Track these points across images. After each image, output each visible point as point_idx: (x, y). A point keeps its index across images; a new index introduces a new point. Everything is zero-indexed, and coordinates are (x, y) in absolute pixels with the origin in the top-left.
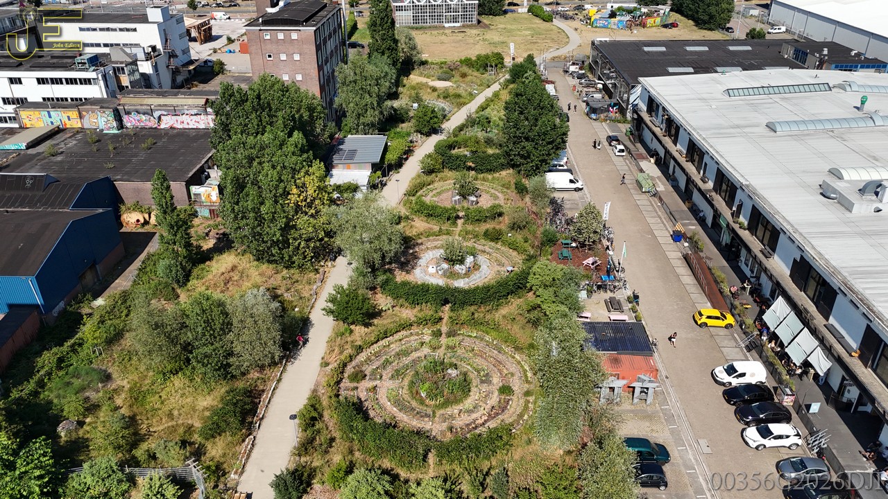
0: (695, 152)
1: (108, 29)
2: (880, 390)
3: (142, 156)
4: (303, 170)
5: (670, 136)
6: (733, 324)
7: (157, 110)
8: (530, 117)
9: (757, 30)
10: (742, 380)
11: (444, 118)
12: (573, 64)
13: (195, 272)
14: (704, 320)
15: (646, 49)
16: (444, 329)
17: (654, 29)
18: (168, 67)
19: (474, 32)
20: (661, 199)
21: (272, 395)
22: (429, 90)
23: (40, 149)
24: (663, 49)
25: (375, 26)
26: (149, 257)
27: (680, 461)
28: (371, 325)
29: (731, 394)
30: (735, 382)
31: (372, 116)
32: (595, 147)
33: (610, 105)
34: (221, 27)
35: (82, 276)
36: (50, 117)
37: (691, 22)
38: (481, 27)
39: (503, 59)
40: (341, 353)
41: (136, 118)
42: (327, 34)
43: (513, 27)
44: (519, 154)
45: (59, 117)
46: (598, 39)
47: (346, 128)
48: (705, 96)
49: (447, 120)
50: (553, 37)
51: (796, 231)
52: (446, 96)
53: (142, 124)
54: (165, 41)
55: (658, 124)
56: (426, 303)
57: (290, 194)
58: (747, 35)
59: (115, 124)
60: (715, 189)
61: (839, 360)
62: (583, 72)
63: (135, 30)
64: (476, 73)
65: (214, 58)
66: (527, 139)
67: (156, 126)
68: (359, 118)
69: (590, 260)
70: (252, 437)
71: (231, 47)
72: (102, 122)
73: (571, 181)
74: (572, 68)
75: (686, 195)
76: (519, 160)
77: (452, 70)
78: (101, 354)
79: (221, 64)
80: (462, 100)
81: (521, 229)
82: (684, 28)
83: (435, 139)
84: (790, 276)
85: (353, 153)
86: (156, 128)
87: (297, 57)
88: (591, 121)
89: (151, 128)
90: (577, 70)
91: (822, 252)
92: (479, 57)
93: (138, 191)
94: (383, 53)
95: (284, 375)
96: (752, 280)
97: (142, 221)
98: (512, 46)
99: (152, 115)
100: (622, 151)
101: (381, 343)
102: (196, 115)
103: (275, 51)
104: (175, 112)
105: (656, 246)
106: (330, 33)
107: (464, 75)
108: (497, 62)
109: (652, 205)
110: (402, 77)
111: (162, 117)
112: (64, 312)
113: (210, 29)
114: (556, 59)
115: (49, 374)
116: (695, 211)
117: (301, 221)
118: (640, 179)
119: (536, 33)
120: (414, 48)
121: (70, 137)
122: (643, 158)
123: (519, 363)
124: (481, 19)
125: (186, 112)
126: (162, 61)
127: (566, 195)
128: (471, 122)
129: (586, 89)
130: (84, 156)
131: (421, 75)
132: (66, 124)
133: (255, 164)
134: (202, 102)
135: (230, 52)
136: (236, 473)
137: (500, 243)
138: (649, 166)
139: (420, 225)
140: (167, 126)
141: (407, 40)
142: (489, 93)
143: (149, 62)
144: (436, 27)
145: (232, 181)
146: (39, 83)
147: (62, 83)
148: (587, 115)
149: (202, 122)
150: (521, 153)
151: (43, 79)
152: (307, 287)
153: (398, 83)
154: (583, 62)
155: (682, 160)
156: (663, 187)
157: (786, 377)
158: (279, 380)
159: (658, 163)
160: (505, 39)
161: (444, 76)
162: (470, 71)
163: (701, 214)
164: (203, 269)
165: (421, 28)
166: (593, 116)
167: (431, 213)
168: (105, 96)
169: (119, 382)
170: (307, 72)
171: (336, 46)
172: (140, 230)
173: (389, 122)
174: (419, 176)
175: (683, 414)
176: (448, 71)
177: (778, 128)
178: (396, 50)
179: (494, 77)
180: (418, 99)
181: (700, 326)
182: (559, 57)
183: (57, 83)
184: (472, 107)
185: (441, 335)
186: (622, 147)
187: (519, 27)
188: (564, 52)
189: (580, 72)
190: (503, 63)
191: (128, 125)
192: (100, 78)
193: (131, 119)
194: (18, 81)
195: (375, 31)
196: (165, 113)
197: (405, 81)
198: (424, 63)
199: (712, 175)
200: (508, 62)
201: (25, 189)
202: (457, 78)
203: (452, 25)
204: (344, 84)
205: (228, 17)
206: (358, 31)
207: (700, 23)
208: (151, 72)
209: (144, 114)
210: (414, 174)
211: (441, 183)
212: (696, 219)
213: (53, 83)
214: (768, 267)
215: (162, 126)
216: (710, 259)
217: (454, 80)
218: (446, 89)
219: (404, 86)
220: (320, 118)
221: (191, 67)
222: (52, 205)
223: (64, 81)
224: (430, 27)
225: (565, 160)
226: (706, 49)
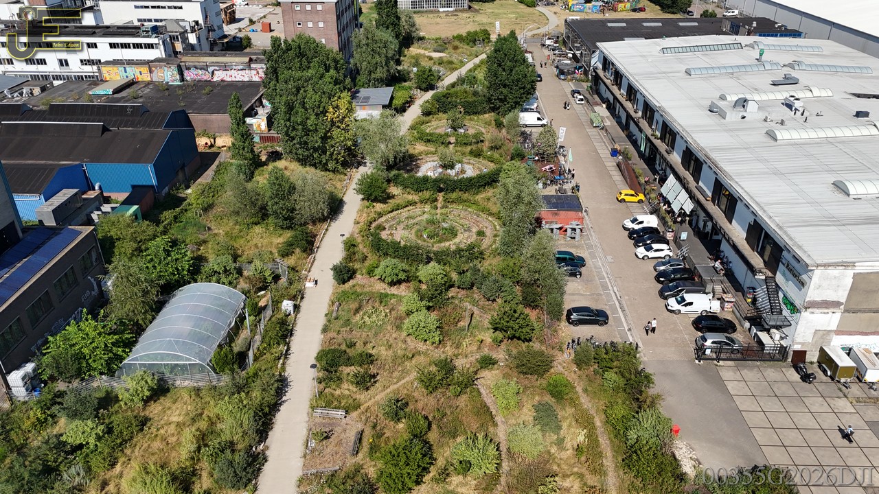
0: (632, 92)
1: (158, 7)
2: (719, 215)
3: (204, 99)
4: (337, 95)
5: (617, 85)
6: (644, 199)
7: (212, 66)
8: (506, 68)
9: (710, 11)
10: (641, 226)
11: (439, 78)
12: (549, 39)
13: (256, 173)
14: (623, 197)
15: (609, 25)
16: (439, 205)
17: (624, 13)
18: (207, 39)
19: (466, 15)
20: (606, 130)
21: (323, 237)
22: (426, 59)
23: (124, 94)
24: (624, 25)
25: (381, 5)
26: (220, 164)
27: (592, 266)
28: (387, 203)
29: (632, 233)
30: (637, 227)
31: (380, 73)
32: (565, 108)
33: (575, 68)
34: (241, 12)
35: (177, 173)
36: (126, 72)
37: (658, 7)
38: (472, 11)
39: (489, 35)
40: (368, 216)
41: (195, 73)
42: (344, 7)
43: (500, 11)
44: (498, 99)
45: (132, 73)
46: (571, 18)
47: (360, 83)
48: (645, 54)
49: (442, 80)
50: (535, 19)
51: (684, 130)
52: (441, 62)
53: (199, 78)
54: (206, 17)
55: (609, 77)
56: (427, 190)
57: (327, 112)
58: (701, 15)
59: (178, 77)
60: (642, 117)
61: (698, 202)
62: (558, 45)
63: (181, 8)
64: (466, 47)
65: (241, 35)
66: (505, 86)
67: (210, 79)
68: (370, 74)
69: (548, 167)
70: (313, 255)
71: (253, 27)
72: (168, 75)
73: (539, 119)
74: (548, 42)
75: (625, 127)
76: (498, 103)
77: (445, 43)
78: (201, 216)
79: (249, 39)
80: (454, 66)
81: (497, 149)
82: (651, 12)
83: (430, 94)
84: (681, 163)
85: (367, 99)
86: (210, 81)
87: (321, 25)
88: (560, 81)
89: (206, 81)
90: (552, 44)
91: (697, 140)
92: (469, 33)
93: (206, 121)
94: (387, 28)
95: (329, 228)
96: (661, 172)
97: (209, 144)
98: (497, 24)
99: (207, 70)
100: (582, 100)
101: (395, 213)
102: (242, 70)
103: (303, 20)
104: (225, 67)
105: (598, 159)
106: (346, 7)
107: (456, 48)
108: (484, 37)
109: (600, 135)
110: (403, 48)
111: (215, 72)
112: (168, 194)
113: (234, 12)
114: (535, 36)
115: (170, 224)
116: (630, 137)
117: (336, 132)
118: (593, 117)
119: (520, 16)
120: (413, 25)
121: (144, 87)
122: (597, 104)
123: (491, 222)
124: (471, 5)
125: (234, 67)
126: (204, 33)
127: (534, 130)
128: (461, 81)
129: (558, 58)
130: (160, 98)
131: (419, 47)
132: (138, 78)
133: (301, 92)
134: (247, 59)
135: (253, 31)
136: (305, 271)
137: (481, 159)
138: (602, 110)
139: (420, 148)
140: (218, 79)
141: (407, 19)
142: (477, 60)
143: (194, 34)
144: (432, 11)
145: (285, 103)
146: (111, 47)
147: (130, 47)
148: (557, 76)
149: (246, 76)
150: (500, 97)
151: (114, 44)
152: (339, 183)
153: (400, 53)
154: (558, 37)
155: (622, 100)
156: (609, 122)
157: (670, 223)
158: (327, 230)
159: (608, 108)
160: (492, 21)
161: (439, 48)
162: (461, 45)
163: (634, 138)
164: (263, 171)
165: (419, 12)
166: (562, 77)
167: (428, 139)
168: (164, 56)
169: (216, 231)
170: (329, 36)
171: (350, 19)
172: (207, 151)
173: (395, 80)
174: (419, 117)
175: (599, 245)
176: (442, 45)
177: (693, 73)
178: (399, 25)
179: (481, 49)
180: (417, 64)
181: (620, 201)
182: (538, 35)
183: (126, 48)
184: (463, 71)
185: (437, 208)
186: (582, 97)
187: (505, 11)
188: (542, 31)
189: (555, 45)
190: (489, 39)
191: (188, 78)
192: (161, 43)
193: (190, 73)
194: (94, 46)
195: (381, 8)
196: (218, 69)
197: (406, 52)
198: (421, 39)
199: (641, 107)
200: (494, 37)
201: (127, 115)
202: (450, 50)
203: (446, 9)
204: (358, 46)
205: (246, 3)
206: (362, 15)
207: (664, 8)
208: (196, 42)
209: (201, 69)
210: (415, 116)
211: (437, 122)
212: (630, 141)
213: (122, 47)
214: (669, 159)
215: (215, 79)
216: (636, 164)
217: (447, 51)
218: (441, 58)
219: (405, 56)
220: (343, 69)
221: (226, 40)
222: (149, 126)
223: (131, 45)
224: (426, 11)
225: (536, 105)
226: (660, 24)
